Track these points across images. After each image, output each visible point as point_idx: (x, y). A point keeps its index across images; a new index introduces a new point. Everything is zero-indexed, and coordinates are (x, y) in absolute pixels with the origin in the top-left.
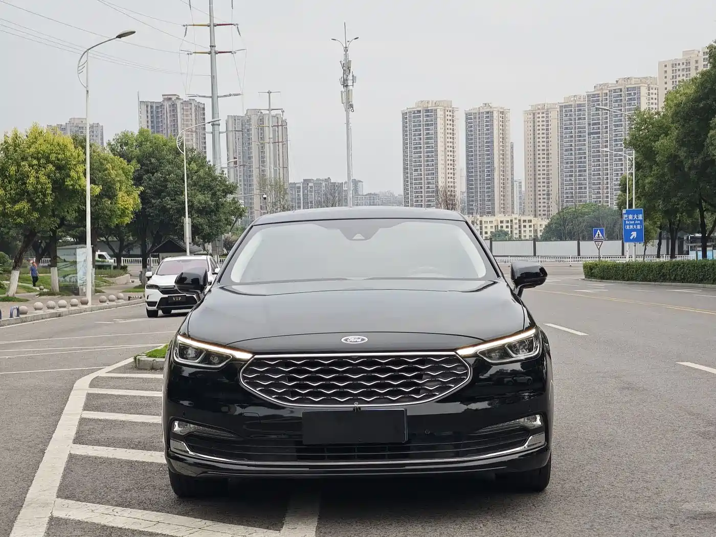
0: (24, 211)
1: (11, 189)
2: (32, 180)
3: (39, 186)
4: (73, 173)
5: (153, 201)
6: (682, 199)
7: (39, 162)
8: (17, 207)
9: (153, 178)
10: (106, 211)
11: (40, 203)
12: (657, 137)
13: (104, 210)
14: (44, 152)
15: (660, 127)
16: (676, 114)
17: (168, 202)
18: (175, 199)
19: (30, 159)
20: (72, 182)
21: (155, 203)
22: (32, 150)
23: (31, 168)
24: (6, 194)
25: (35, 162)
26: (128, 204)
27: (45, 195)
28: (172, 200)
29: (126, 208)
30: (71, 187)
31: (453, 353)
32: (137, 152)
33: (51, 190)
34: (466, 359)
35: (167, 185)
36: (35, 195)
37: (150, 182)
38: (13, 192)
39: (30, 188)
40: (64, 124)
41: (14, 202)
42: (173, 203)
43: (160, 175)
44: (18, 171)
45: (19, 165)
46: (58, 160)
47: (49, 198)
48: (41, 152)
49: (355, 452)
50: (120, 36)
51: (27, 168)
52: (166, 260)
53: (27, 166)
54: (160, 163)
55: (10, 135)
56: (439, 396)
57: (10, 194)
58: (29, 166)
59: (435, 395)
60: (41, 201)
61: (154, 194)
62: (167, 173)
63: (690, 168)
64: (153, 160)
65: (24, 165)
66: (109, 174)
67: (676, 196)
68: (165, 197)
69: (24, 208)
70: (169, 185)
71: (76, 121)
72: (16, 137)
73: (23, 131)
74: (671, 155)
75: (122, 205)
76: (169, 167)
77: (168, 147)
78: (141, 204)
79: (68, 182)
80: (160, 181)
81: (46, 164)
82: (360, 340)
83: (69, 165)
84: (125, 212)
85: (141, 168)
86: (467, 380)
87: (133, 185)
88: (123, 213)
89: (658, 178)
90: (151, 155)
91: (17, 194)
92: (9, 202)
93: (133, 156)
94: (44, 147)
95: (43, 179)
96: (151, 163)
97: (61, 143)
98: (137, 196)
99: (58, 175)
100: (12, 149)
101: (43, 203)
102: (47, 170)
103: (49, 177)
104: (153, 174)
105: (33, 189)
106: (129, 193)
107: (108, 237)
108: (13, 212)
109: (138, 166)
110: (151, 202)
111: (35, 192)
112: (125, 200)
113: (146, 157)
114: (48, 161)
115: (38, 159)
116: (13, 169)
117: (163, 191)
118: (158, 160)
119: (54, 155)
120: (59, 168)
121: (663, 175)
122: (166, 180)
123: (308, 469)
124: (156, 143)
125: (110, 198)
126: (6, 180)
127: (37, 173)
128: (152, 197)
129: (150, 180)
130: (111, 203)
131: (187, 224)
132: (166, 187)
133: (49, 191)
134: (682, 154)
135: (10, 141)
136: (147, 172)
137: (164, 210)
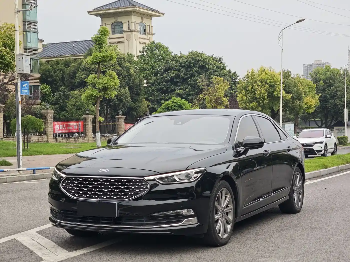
0: (254, 107)
1: (249, 96)
2: (258, 92)
3: (261, 95)
4: (277, 89)
5: (330, 101)
7: (262, 84)
8: (251, 105)
9: (330, 90)
10: (297, 106)
11: (262, 103)
13: (296, 106)
14: (264, 78)
17: (338, 101)
18: (341, 100)
19: (258, 82)
20: (277, 93)
21: (331, 102)
22: (259, 78)
23: (258, 86)
24: (247, 99)
25: (260, 84)
26: (312, 103)
27: (264, 99)
28: (339, 100)
29: (311, 105)
30: (276, 95)
31: (142, 178)
32: (323, 77)
33: (267, 97)
34: (147, 181)
35: (337, 93)
36: (260, 99)
37: (329, 92)
38: (250, 98)
39: (257, 96)
40: (311, 63)
41: (250, 102)
42: (340, 102)
43: (334, 88)
44: (253, 88)
45: (253, 85)
46: (271, 82)
47: (266, 100)
48: (263, 79)
49: (99, 220)
50: (297, 22)
51: (256, 87)
52: (304, 130)
53: (256, 86)
54: (335, 82)
55: (250, 71)
56: (134, 197)
57: (249, 99)
58: (258, 85)
59: (133, 197)
60: (262, 102)
61: (331, 98)
62: (338, 87)
64: (331, 81)
65: (255, 85)
66: (300, 89)
68: (336, 99)
69: (254, 105)
70: (338, 93)
71: (317, 62)
72: (253, 72)
73: (256, 70)
75: (309, 103)
76: (339, 84)
77: (339, 74)
78: (319, 103)
79: (275, 93)
80: (334, 91)
81: (265, 85)
82: (105, 171)
83: (276, 84)
84: (310, 107)
85: (325, 85)
86: (147, 190)
87: (316, 93)
88: (309, 107)
90: (330, 78)
91: (252, 99)
92: (248, 103)
93: (321, 79)
94: (264, 77)
95: (263, 92)
96: (330, 82)
97: (272, 75)
98: (317, 99)
99: (270, 89)
100: (250, 78)
101: (263, 103)
102: (265, 87)
103: (266, 91)
104: (330, 87)
105: (259, 97)
106: (313, 97)
107: (315, 119)
108: (250, 107)
109: (323, 84)
110: (329, 102)
111: (260, 98)
112: (311, 101)
113: (328, 79)
114: (266, 83)
115: (262, 82)
116: (250, 87)
117: (335, 96)
118: (334, 81)
119: (269, 80)
120: (271, 86)
122: (337, 91)
123: (87, 227)
124: (332, 72)
125: (299, 100)
126: (247, 92)
127: (261, 89)
128: (330, 99)
129: (329, 90)
130: (300, 103)
131: (346, 112)
132: (337, 94)
133: (266, 97)
135: (250, 74)
136: (328, 86)
137: (335, 105)
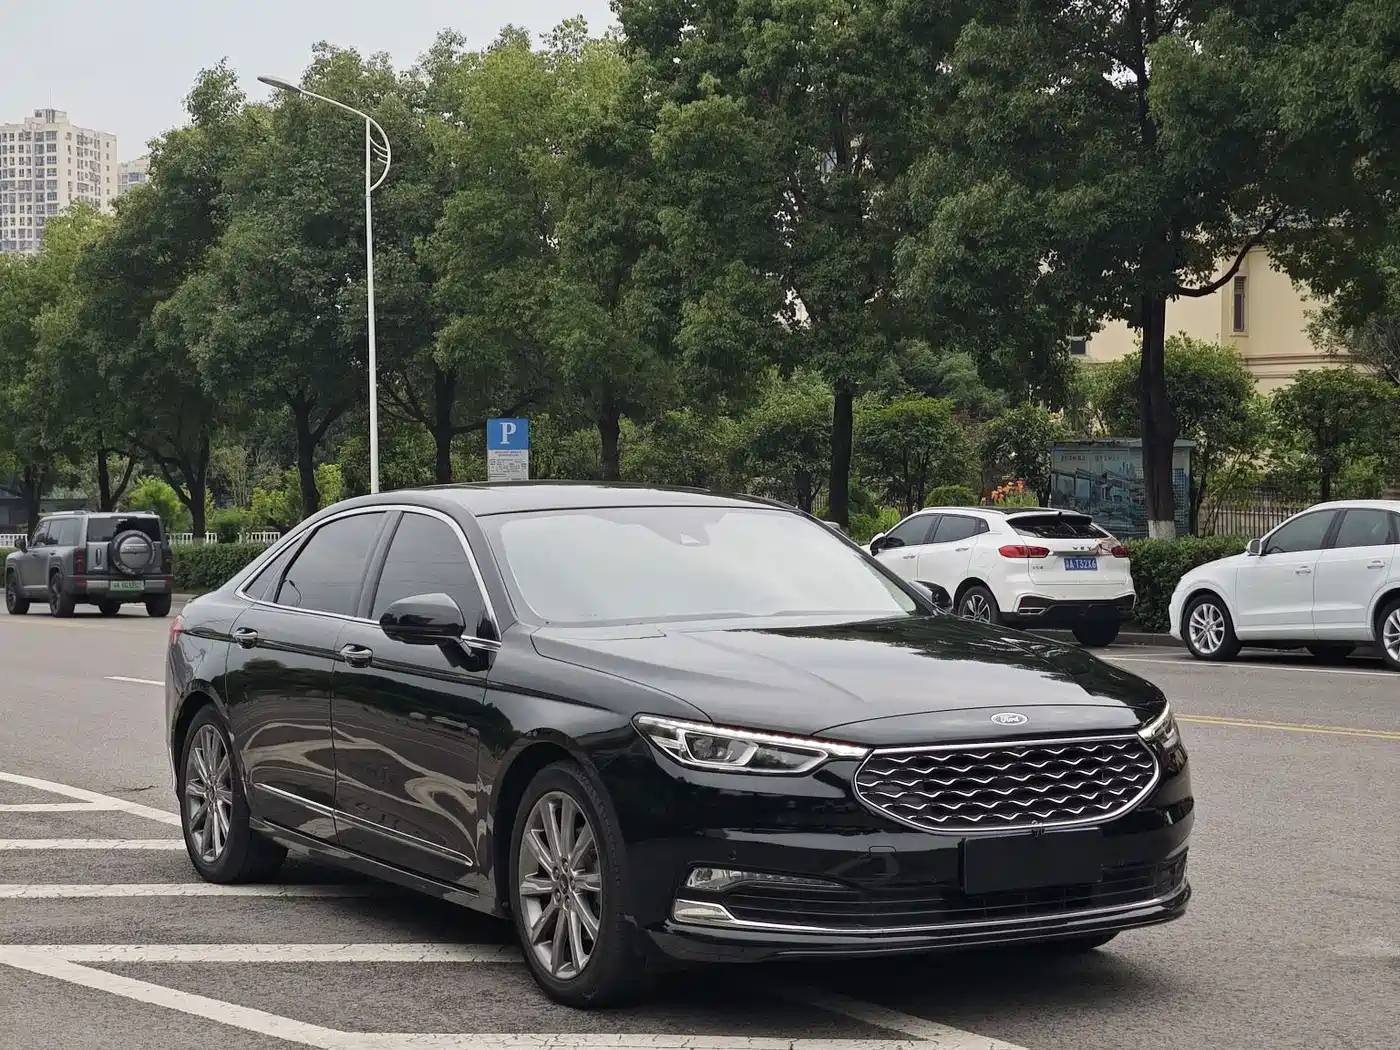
6: (84, 428)
12: (34, 309)
15: (38, 288)
16: (86, 265)
31: (1136, 736)
56: (1129, 804)
59: (1123, 804)
63: (109, 371)
67: (72, 423)
74: (68, 342)
82: (1017, 720)
89: (36, 387)
121: (48, 381)
134: (92, 340)
